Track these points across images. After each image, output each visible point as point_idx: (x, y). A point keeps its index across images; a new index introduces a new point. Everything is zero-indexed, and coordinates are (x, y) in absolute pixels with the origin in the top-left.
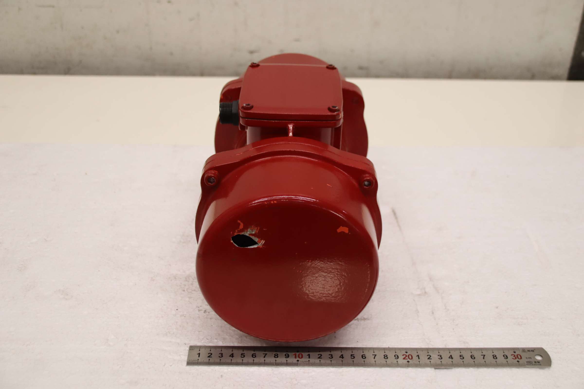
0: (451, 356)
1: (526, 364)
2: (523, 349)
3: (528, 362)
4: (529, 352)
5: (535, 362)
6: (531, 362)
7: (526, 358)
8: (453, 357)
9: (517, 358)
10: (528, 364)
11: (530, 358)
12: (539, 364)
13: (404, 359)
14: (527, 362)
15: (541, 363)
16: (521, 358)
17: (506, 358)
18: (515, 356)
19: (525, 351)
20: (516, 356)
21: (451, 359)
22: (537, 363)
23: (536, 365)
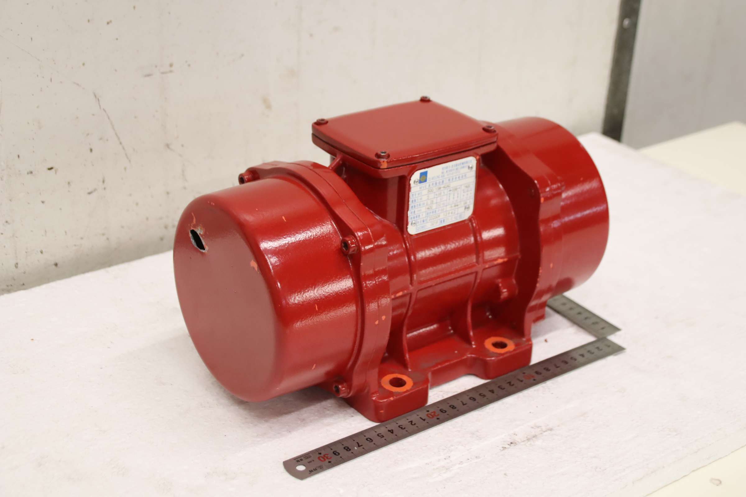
0: (392, 433)
1: (310, 454)
2: (322, 469)
3: (309, 457)
4: (315, 469)
5: (301, 460)
6: (306, 458)
7: (314, 461)
8: (389, 432)
9: (323, 457)
10: (309, 455)
11: (309, 462)
12: (297, 460)
13: (434, 412)
14: (311, 457)
15: (295, 461)
16: (319, 458)
17: (335, 452)
18: (327, 458)
19: (320, 468)
20: (325, 458)
21: (390, 429)
22: (299, 459)
23: (300, 457)
